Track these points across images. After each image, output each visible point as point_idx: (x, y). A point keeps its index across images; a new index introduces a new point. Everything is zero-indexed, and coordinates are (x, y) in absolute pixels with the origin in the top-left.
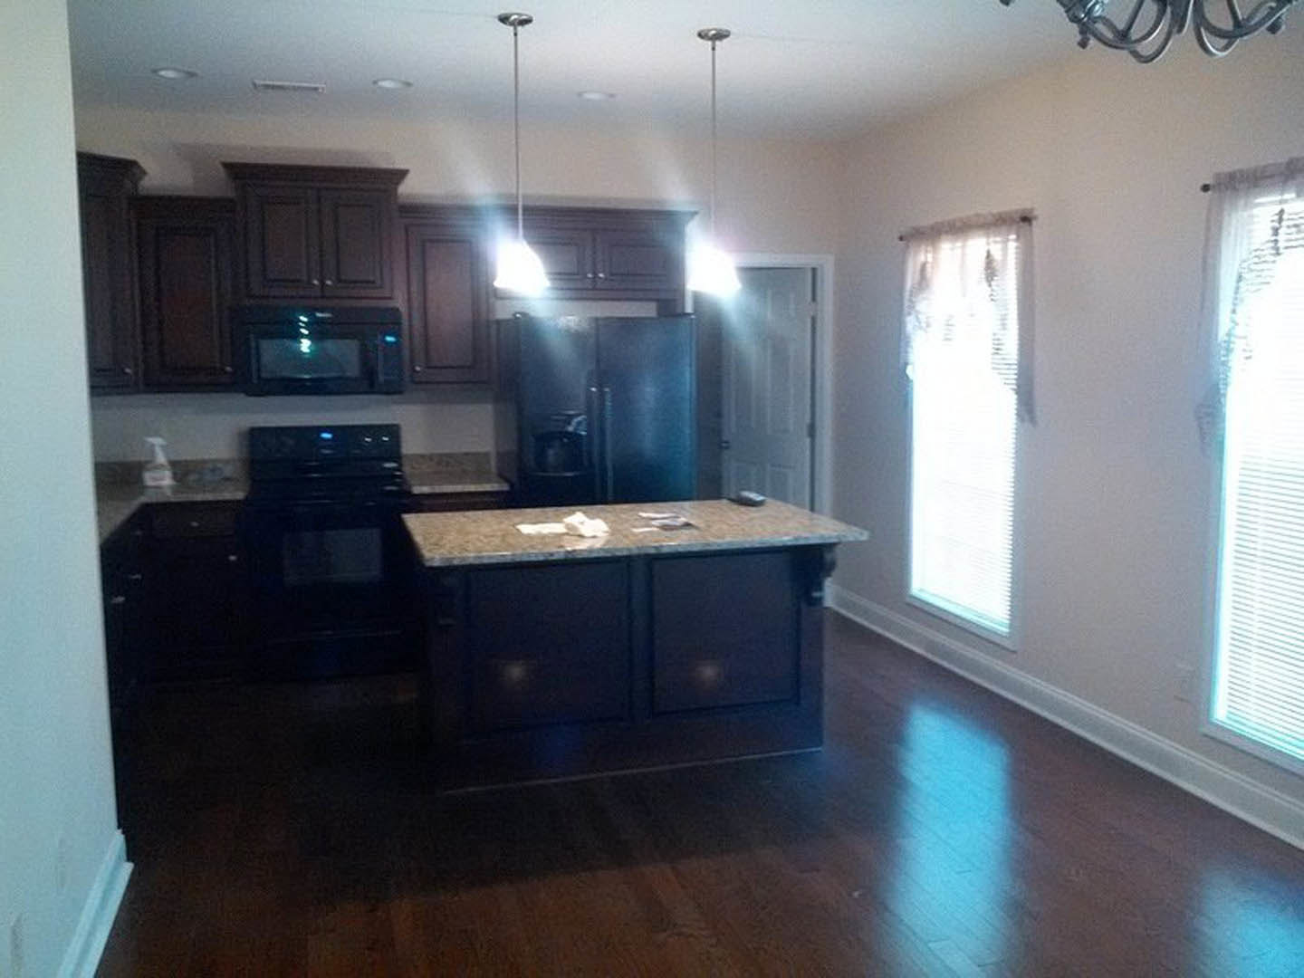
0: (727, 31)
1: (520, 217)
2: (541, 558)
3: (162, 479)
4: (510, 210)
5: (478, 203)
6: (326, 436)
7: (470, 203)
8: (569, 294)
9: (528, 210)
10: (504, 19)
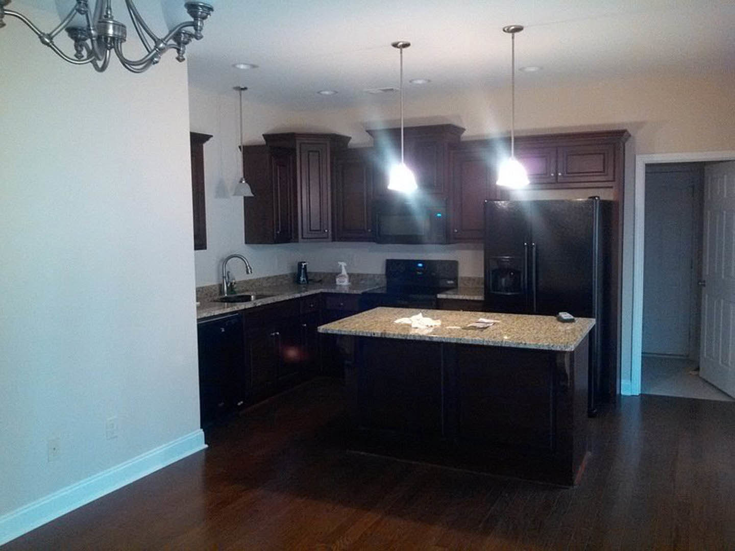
0: (521, 26)
1: (513, 144)
2: (369, 335)
3: (343, 282)
4: (507, 140)
5: (490, 137)
6: (420, 265)
7: (486, 138)
8: (540, 186)
9: (516, 139)
10: (395, 45)
